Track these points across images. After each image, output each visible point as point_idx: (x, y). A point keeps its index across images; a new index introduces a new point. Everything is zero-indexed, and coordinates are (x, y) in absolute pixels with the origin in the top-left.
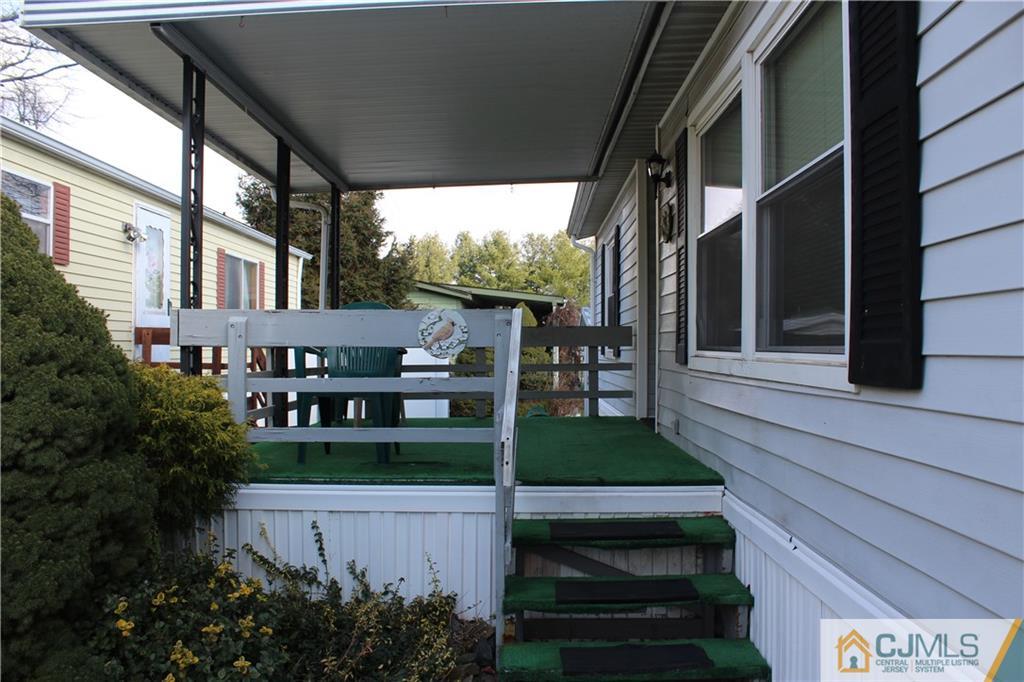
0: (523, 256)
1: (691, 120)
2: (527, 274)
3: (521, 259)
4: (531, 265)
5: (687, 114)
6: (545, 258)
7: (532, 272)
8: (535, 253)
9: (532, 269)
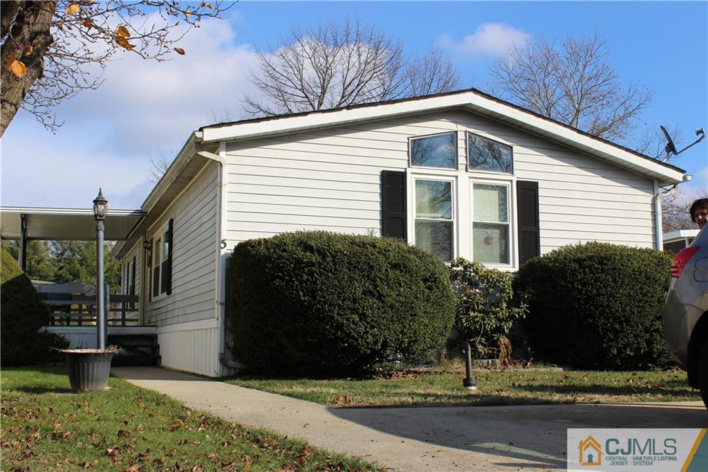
0: (53, 253)
1: (154, 236)
2: (56, 269)
3: (51, 256)
4: (60, 261)
5: (154, 233)
6: (74, 255)
7: (61, 268)
8: (65, 250)
9: (61, 265)
